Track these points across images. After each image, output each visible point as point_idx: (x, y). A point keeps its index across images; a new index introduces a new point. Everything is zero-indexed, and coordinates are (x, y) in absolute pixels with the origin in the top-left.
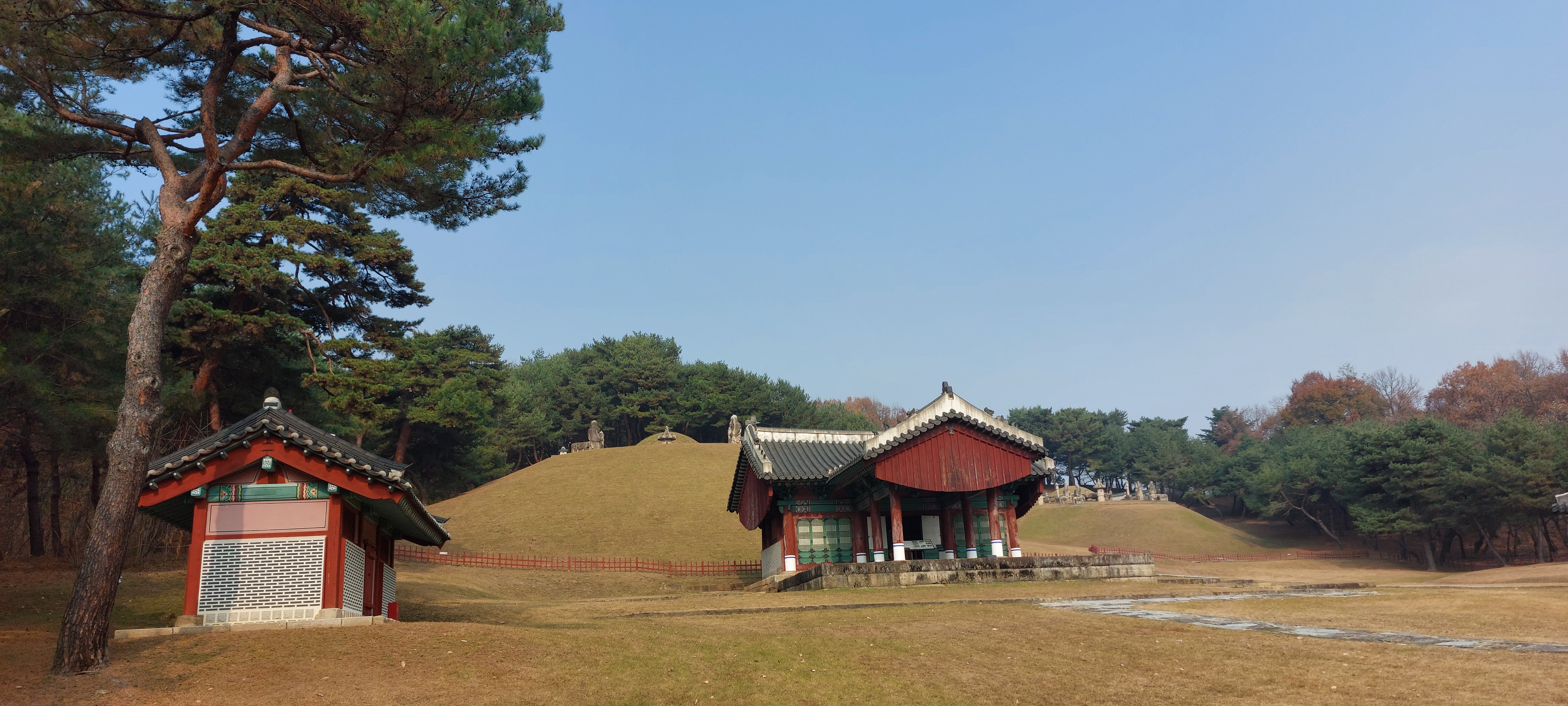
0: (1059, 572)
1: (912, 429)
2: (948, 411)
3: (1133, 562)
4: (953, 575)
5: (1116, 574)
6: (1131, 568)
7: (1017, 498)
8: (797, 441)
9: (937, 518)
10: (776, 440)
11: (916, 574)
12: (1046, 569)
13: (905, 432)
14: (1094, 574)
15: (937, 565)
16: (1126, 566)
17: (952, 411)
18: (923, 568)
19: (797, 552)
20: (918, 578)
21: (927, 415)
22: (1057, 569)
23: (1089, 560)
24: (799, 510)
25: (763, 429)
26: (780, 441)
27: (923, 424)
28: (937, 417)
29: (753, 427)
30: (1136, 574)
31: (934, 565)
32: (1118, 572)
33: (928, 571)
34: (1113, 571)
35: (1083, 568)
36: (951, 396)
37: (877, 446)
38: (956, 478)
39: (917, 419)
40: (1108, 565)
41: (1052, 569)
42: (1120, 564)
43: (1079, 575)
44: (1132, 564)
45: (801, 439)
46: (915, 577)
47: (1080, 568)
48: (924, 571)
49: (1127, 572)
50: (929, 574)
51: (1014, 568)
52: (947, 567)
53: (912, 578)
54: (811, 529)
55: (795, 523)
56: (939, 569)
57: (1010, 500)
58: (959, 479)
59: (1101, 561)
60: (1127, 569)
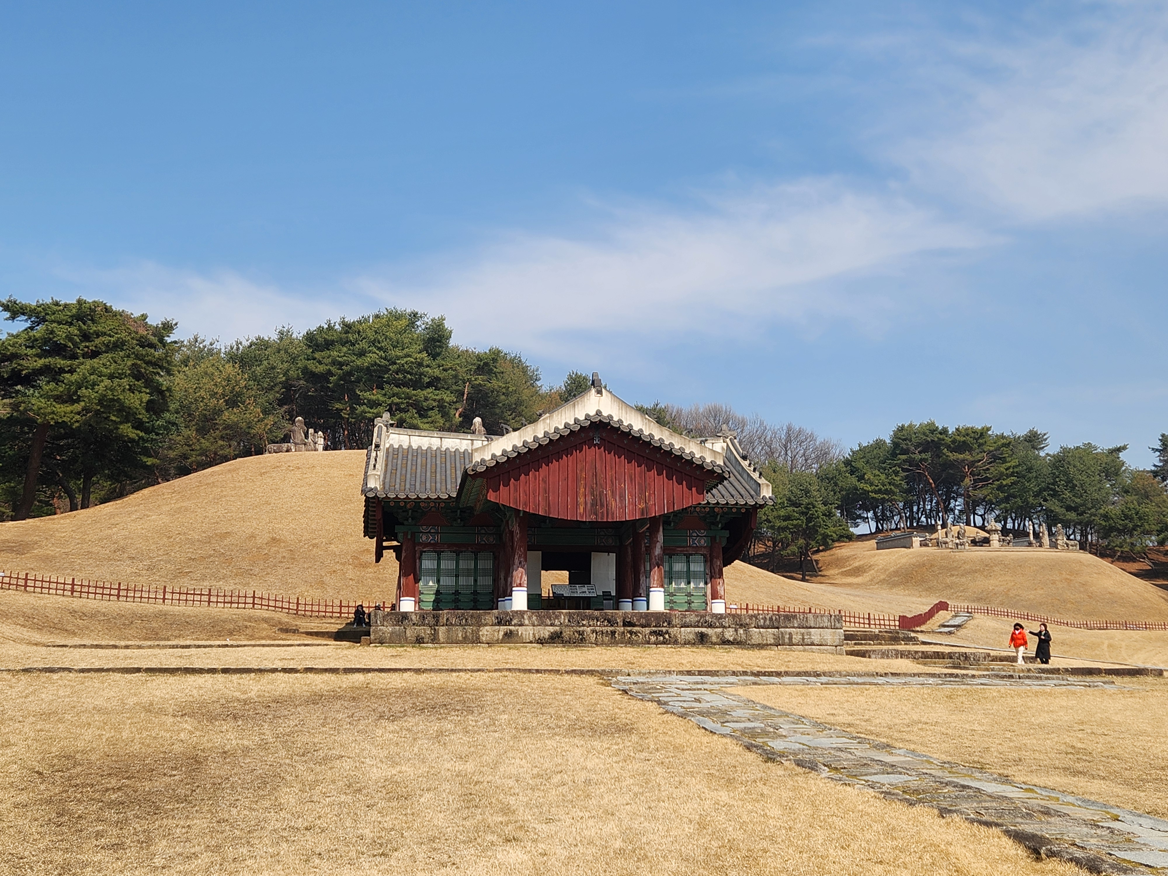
0: (707, 635)
1: (540, 435)
2: (592, 413)
3: (812, 625)
4: (556, 633)
5: (787, 640)
6: (809, 634)
7: (726, 534)
8: (443, 449)
9: (613, 556)
10: (415, 447)
11: (503, 629)
12: (689, 629)
13: (530, 439)
14: (756, 639)
15: (534, 618)
16: (802, 630)
17: (599, 413)
18: (515, 622)
19: (417, 594)
20: (506, 634)
21: (563, 417)
22: (704, 630)
23: (751, 619)
24: (424, 538)
25: (397, 430)
26: (420, 447)
27: (556, 429)
28: (576, 421)
29: (384, 428)
30: (816, 642)
31: (530, 618)
32: (790, 638)
33: (521, 625)
34: (783, 637)
35: (741, 631)
36: (599, 392)
37: (488, 457)
38: (598, 502)
39: (548, 421)
40: (778, 628)
41: (697, 630)
42: (794, 627)
43: (735, 639)
44: (810, 628)
45: (449, 446)
46: (502, 633)
47: (736, 631)
48: (515, 625)
49: (803, 639)
50: (521, 630)
51: (643, 626)
52: (549, 622)
53: (496, 634)
54: (439, 565)
55: (417, 555)
56: (536, 623)
57: (715, 537)
58: (602, 505)
59: (768, 622)
60: (803, 634)
